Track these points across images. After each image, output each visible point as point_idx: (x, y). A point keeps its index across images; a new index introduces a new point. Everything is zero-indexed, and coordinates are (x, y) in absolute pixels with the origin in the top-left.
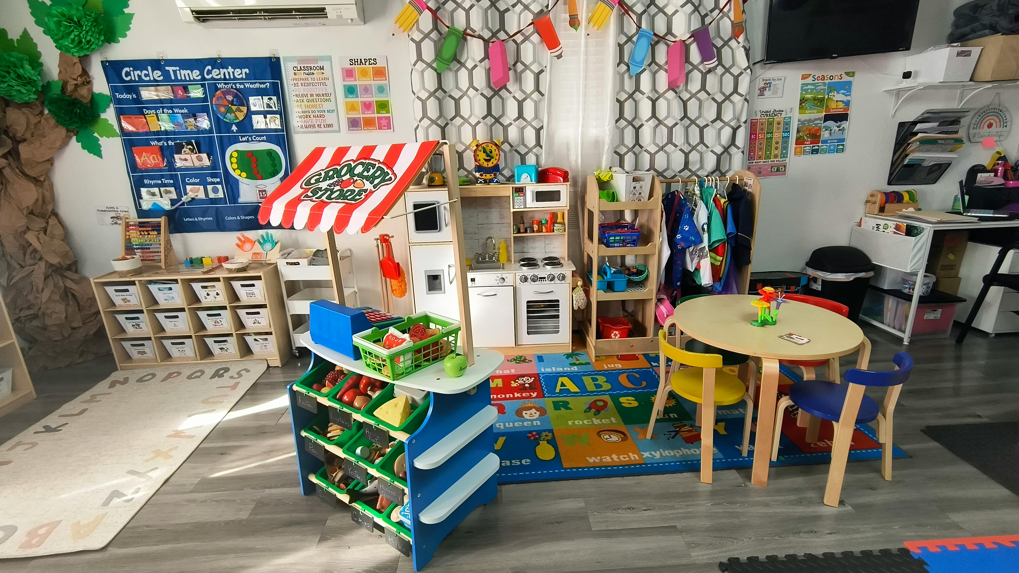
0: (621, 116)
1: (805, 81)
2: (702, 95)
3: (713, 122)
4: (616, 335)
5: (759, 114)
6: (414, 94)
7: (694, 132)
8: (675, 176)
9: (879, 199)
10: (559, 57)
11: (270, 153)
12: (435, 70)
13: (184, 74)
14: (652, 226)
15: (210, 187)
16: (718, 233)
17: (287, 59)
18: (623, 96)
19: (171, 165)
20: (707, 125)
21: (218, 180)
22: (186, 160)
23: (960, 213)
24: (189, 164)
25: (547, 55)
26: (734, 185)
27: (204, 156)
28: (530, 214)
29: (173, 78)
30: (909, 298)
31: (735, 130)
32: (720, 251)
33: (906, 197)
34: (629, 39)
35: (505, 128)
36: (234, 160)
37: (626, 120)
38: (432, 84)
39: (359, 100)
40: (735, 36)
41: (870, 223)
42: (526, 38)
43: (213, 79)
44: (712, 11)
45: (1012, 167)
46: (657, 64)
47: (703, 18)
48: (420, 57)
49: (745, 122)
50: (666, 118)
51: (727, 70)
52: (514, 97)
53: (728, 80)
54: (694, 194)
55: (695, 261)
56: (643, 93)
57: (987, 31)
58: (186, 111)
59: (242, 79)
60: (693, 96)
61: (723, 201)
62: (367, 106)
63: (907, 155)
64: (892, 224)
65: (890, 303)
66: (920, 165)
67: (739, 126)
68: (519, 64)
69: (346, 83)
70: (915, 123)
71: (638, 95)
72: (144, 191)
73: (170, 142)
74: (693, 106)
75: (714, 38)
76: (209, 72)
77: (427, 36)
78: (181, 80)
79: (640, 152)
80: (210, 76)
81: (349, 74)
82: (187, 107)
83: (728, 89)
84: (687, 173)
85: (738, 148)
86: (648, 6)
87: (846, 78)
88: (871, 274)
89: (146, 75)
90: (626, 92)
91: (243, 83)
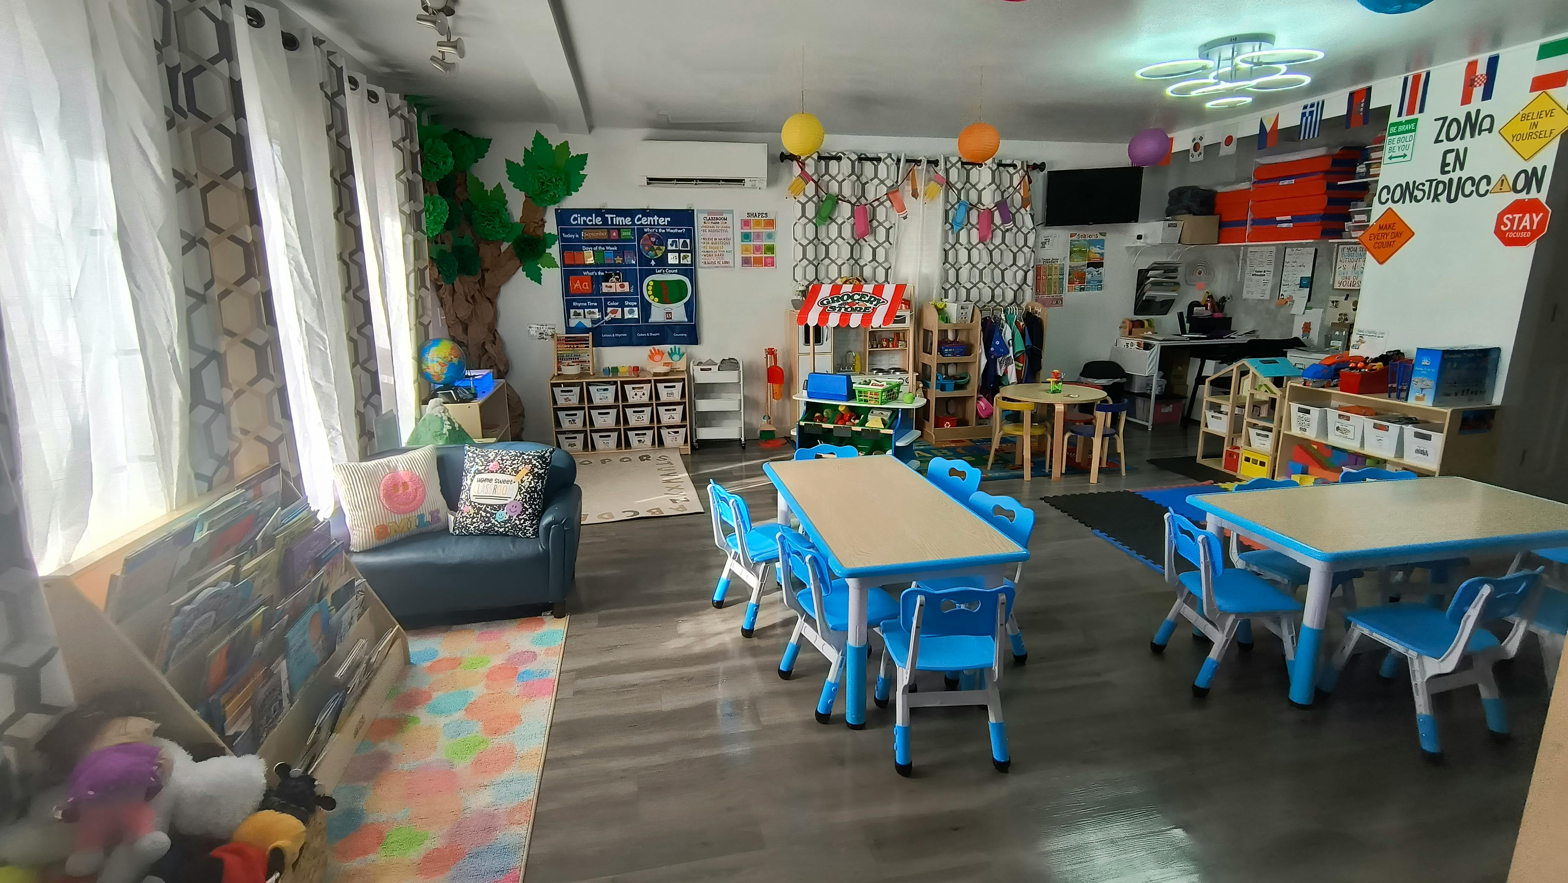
0: (946, 261)
1: (1073, 238)
2: (1003, 247)
3: (1011, 266)
4: (947, 425)
5: (1042, 261)
6: (796, 240)
7: (997, 272)
8: (985, 306)
9: (1128, 324)
10: (905, 218)
11: (680, 282)
12: (815, 225)
13: (619, 220)
14: (972, 341)
15: (626, 309)
16: (1020, 347)
17: (700, 211)
18: (948, 247)
19: (598, 291)
20: (1006, 269)
21: (636, 303)
22: (611, 287)
23: (1179, 335)
24: (613, 290)
25: (895, 216)
26: (1028, 312)
27: (627, 284)
28: (879, 333)
29: (610, 223)
30: (1149, 396)
31: (1026, 273)
32: (1021, 360)
33: (1146, 324)
34: (953, 206)
35: (862, 268)
36: (650, 288)
37: (950, 264)
38: (811, 235)
39: (752, 243)
40: (1024, 206)
41: (1123, 342)
42: (882, 203)
43: (641, 224)
44: (1008, 188)
45: (1217, 303)
46: (971, 224)
47: (1003, 193)
48: (803, 215)
49: (1033, 267)
50: (978, 263)
51: (1019, 230)
52: (869, 245)
53: (1020, 236)
54: (1001, 319)
55: (1003, 368)
56: (962, 245)
57: (1184, 211)
58: (616, 248)
59: (664, 225)
60: (997, 247)
61: (1022, 324)
62: (757, 249)
63: (1144, 293)
64: (1135, 342)
65: (1139, 402)
66: (1154, 301)
67: (1029, 270)
68: (874, 221)
69: (743, 231)
70: (1148, 271)
71: (958, 246)
72: (572, 311)
73: (599, 273)
74: (996, 254)
75: (1010, 207)
76: (639, 219)
77: (810, 199)
78: (616, 225)
79: (959, 288)
80: (640, 222)
81: (746, 223)
82: (617, 246)
83: (1021, 243)
84: (993, 304)
85: (1029, 286)
86: (965, 184)
87: (1100, 237)
88: (1124, 380)
89: (590, 221)
90: (949, 243)
91: (665, 229)
